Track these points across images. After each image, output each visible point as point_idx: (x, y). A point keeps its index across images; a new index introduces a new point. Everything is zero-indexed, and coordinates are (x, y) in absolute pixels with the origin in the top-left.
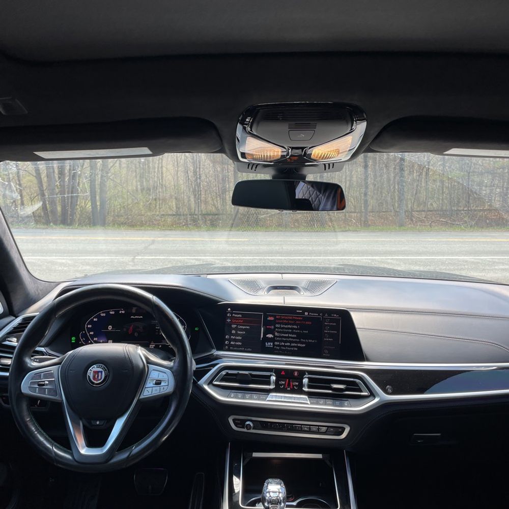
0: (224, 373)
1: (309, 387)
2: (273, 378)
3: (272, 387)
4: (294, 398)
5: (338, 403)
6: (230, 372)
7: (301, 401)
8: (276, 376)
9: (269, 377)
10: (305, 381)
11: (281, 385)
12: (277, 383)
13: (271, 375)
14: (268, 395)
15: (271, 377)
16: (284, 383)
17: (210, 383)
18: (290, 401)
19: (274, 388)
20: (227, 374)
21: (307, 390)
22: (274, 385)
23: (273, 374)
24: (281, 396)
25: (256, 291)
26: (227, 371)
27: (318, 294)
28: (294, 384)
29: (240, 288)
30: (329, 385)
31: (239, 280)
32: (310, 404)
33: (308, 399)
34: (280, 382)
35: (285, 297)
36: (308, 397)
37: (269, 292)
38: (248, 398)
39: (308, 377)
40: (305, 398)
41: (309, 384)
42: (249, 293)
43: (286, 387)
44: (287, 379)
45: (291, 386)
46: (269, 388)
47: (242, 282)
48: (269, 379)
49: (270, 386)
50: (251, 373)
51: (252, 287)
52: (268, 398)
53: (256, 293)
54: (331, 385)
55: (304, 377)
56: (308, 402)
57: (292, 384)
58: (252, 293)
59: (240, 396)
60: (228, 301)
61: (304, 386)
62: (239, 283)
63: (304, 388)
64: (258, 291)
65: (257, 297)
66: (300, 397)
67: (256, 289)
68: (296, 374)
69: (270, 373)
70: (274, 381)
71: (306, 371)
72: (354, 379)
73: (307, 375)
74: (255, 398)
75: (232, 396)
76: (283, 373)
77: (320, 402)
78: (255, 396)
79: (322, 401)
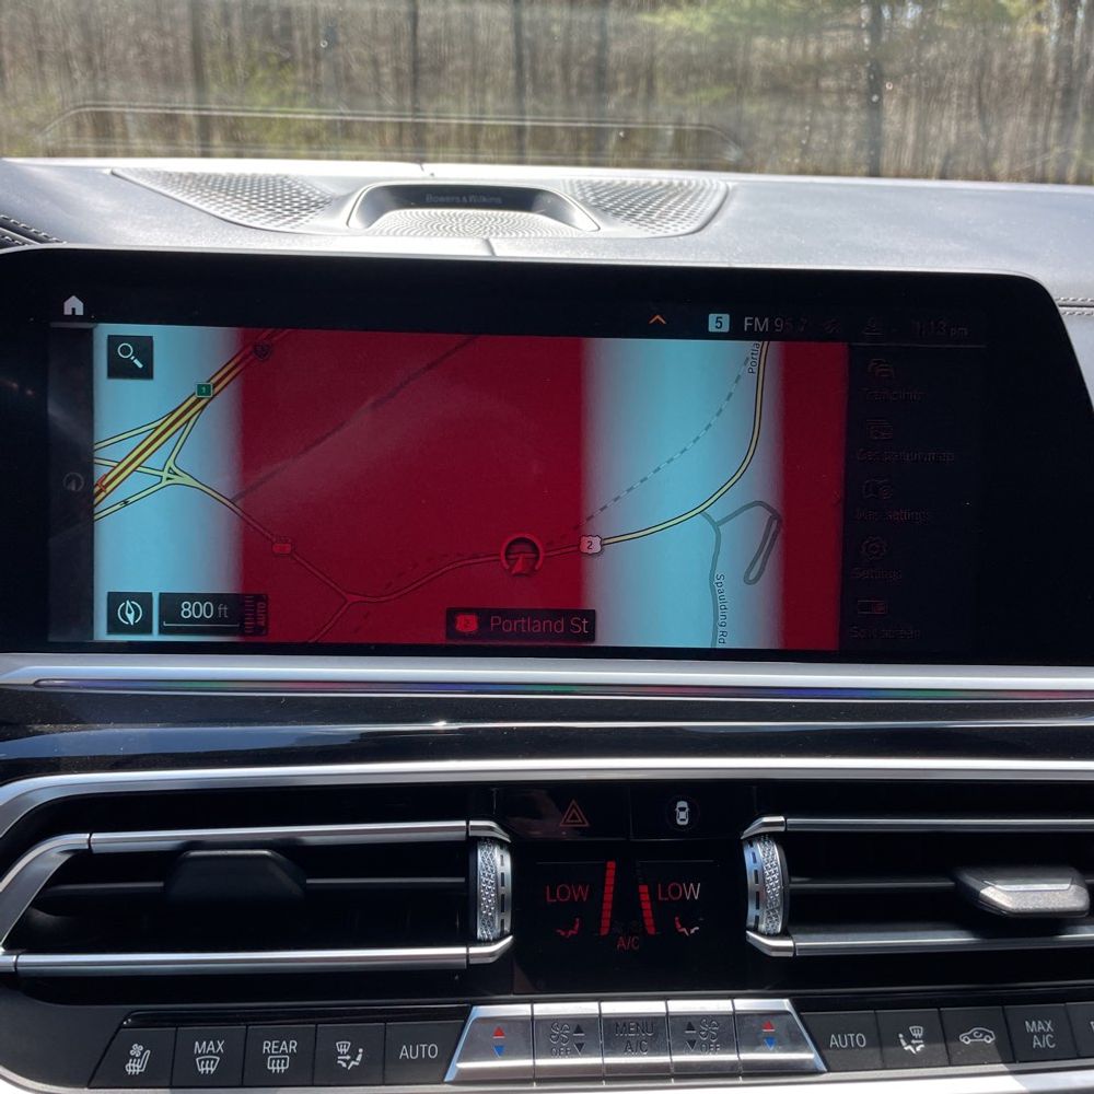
0: (51, 853)
1: (801, 912)
2: (495, 863)
3: (491, 945)
4: (690, 1022)
6: (106, 840)
7: (747, 1055)
8: (516, 850)
9: (460, 855)
10: (764, 860)
11: (567, 913)
12: (525, 901)
13: (471, 844)
14: (464, 1014)
18: (663, 1059)
19: (506, 955)
20: (80, 863)
21: (789, 943)
22: (507, 928)
23: (491, 828)
24: (579, 1024)
25: (286, 213)
26: (78, 840)
27: (688, 229)
28: (665, 894)
29: (184, 199)
30: (951, 884)
31: (181, 175)
32: (825, 1069)
33: (801, 1018)
34: (553, 896)
35: (491, 240)
36: (799, 1006)
37: (378, 217)
38: (283, 1068)
39: (782, 829)
40: (772, 1022)
41: (792, 886)
42: (244, 222)
43: (604, 932)
44: (611, 865)
45: (648, 914)
46: (468, 956)
47: (200, 180)
48: (462, 880)
49: (470, 939)
50: (301, 841)
51: (263, 199)
52: (463, 1058)
53: (293, 224)
54: (971, 880)
55: (748, 832)
56: (809, 1056)
57: (653, 897)
58: (263, 221)
59: (210, 1060)
60: (57, 241)
61: (752, 911)
62: (179, 182)
63: (755, 930)
64: (304, 213)
65: (301, 237)
66: (736, 1016)
67: (288, 207)
68: (683, 815)
69: (463, 823)
70: (502, 890)
71: (755, 788)
73: (774, 821)
74: (344, 1061)
75: (133, 1068)
76: (574, 817)
77: (904, 1043)
78: (343, 1047)
79: (917, 1032)
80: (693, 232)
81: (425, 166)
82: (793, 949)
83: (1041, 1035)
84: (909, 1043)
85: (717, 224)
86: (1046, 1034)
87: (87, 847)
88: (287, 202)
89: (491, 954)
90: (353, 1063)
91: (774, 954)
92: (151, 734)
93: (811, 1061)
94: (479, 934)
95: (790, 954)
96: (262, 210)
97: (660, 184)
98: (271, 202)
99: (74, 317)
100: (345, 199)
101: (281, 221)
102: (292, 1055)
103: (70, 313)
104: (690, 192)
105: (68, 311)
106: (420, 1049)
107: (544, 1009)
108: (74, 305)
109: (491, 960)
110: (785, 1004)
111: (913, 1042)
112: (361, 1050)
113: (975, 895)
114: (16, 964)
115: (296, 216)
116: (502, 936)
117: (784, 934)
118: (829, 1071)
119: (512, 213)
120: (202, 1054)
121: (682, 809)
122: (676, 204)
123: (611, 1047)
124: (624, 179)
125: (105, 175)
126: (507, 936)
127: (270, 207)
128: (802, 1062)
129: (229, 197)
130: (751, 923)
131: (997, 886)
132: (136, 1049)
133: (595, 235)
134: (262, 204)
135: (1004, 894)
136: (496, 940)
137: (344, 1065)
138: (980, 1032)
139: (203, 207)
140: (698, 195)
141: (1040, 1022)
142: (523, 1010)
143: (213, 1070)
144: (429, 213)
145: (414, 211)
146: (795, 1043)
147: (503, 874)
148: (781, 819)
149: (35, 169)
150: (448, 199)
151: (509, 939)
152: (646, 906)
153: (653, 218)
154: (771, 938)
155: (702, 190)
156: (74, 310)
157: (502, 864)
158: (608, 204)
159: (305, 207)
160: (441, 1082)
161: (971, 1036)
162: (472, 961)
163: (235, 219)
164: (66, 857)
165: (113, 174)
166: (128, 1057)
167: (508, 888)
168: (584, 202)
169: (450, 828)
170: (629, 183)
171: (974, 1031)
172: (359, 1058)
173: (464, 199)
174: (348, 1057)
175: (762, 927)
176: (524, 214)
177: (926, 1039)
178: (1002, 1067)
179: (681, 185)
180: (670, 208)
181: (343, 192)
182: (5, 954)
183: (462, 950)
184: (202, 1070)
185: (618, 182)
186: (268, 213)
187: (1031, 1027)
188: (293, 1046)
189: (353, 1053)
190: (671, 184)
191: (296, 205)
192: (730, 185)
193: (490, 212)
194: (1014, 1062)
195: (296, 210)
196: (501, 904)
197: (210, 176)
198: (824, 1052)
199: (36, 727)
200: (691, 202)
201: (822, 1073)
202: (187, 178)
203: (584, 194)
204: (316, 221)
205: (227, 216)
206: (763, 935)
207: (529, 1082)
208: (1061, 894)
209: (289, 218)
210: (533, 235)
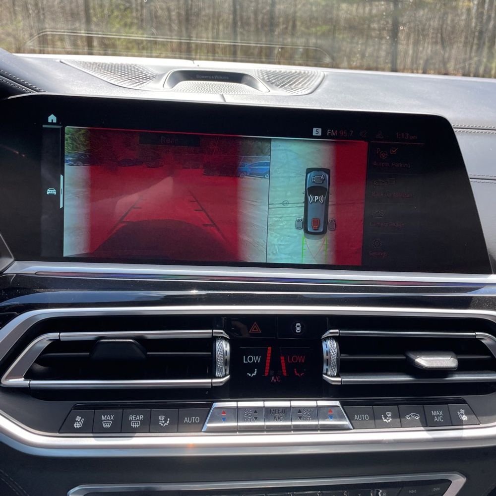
0: (43, 341)
1: (344, 368)
2: (223, 347)
3: (221, 379)
4: (300, 410)
5: (437, 413)
6: (66, 336)
7: (322, 422)
8: (231, 342)
9: (209, 343)
10: (330, 347)
11: (251, 367)
12: (235, 361)
13: (214, 339)
14: (210, 406)
15: (218, 344)
16: (257, 359)
18: (289, 423)
19: (227, 383)
20: (56, 345)
21: (339, 379)
22: (227, 373)
23: (222, 333)
24: (256, 410)
25: (137, 81)
26: (55, 335)
27: (307, 92)
28: (291, 360)
29: (93, 74)
30: (404, 357)
31: (90, 63)
32: (352, 428)
33: (343, 408)
34: (246, 360)
35: (224, 96)
36: (343, 404)
37: (176, 84)
38: (137, 426)
39: (338, 335)
40: (332, 410)
41: (341, 357)
42: (119, 85)
43: (266, 374)
44: (269, 348)
45: (284, 368)
46: (212, 383)
47: (99, 65)
48: (210, 353)
49: (213, 376)
50: (145, 337)
51: (127, 75)
52: (209, 422)
53: (140, 86)
54: (412, 356)
55: (324, 336)
56: (346, 423)
57: (286, 360)
58: (127, 84)
59: (108, 422)
60: (44, 91)
61: (325, 367)
62: (90, 67)
63: (326, 374)
64: (144, 81)
65: (144, 92)
66: (318, 407)
67: (137, 79)
68: (298, 329)
69: (211, 331)
70: (226, 357)
71: (327, 319)
72: (477, 333)
73: (334, 331)
74: (162, 423)
75: (77, 425)
76: (255, 329)
77: (383, 418)
78: (161, 418)
79: (389, 414)
80: (309, 94)
81: (195, 61)
82: (341, 382)
83: (438, 416)
84: (385, 419)
85: (319, 90)
86: (440, 416)
87: (58, 338)
88: (137, 76)
89: (221, 382)
90: (165, 424)
91: (333, 383)
93: (347, 425)
94: (216, 375)
95: (340, 384)
96: (127, 79)
97: (296, 72)
98: (130, 76)
99: (52, 123)
100: (162, 75)
101: (135, 85)
102: (141, 421)
103: (51, 122)
104: (308, 76)
105: (50, 121)
106: (192, 419)
107: (242, 404)
108: (52, 118)
109: (221, 384)
110: (337, 403)
111: (387, 418)
112: (169, 419)
113: (413, 361)
114: (29, 384)
115: (141, 82)
116: (226, 375)
117: (338, 376)
118: (354, 429)
119: (233, 84)
120: (105, 420)
121: (298, 326)
122: (302, 81)
123: (268, 419)
124: (281, 70)
125: (58, 62)
126: (228, 375)
127: (130, 78)
128: (344, 425)
129: (112, 74)
130: (325, 372)
131: (422, 358)
132: (78, 418)
133: (268, 94)
134: (127, 77)
135: (424, 361)
136: (223, 377)
137: (162, 425)
138: (414, 415)
139: (102, 78)
140: (311, 77)
141: (437, 412)
142: (233, 404)
143: (109, 426)
144: (198, 83)
145: (191, 82)
146: (341, 418)
147: (226, 351)
148: (337, 331)
149: (27, 59)
150: (206, 77)
151: (229, 376)
152: (283, 364)
153: (292, 87)
154: (332, 377)
155: (314, 75)
156: (52, 120)
157: (226, 347)
158: (274, 81)
159: (145, 79)
160: (201, 431)
161: (410, 416)
162: (214, 385)
163: (116, 83)
164: (50, 342)
165: (61, 62)
166: (75, 421)
167: (228, 357)
168: (263, 80)
169: (205, 333)
170: (282, 72)
171: (411, 414)
172: (168, 422)
173: (213, 77)
174: (164, 422)
175: (329, 373)
176: (238, 84)
177: (392, 417)
178: (422, 428)
179: (304, 73)
180: (300, 83)
181: (161, 73)
182: (24, 380)
183: (209, 381)
184: (105, 426)
185: (278, 71)
186: (129, 81)
187: (434, 413)
188: (142, 417)
189: (166, 420)
190: (300, 72)
191: (141, 78)
192: (326, 73)
193: (223, 83)
194: (427, 426)
195: (141, 80)
196: (225, 362)
197: (103, 64)
198: (352, 422)
199: (38, 290)
200: (308, 81)
202: (93, 64)
203: (263, 76)
204: (150, 85)
205: (112, 82)
206: (329, 376)
207: (235, 432)
208: (447, 361)
209: (138, 84)
210: (242, 93)
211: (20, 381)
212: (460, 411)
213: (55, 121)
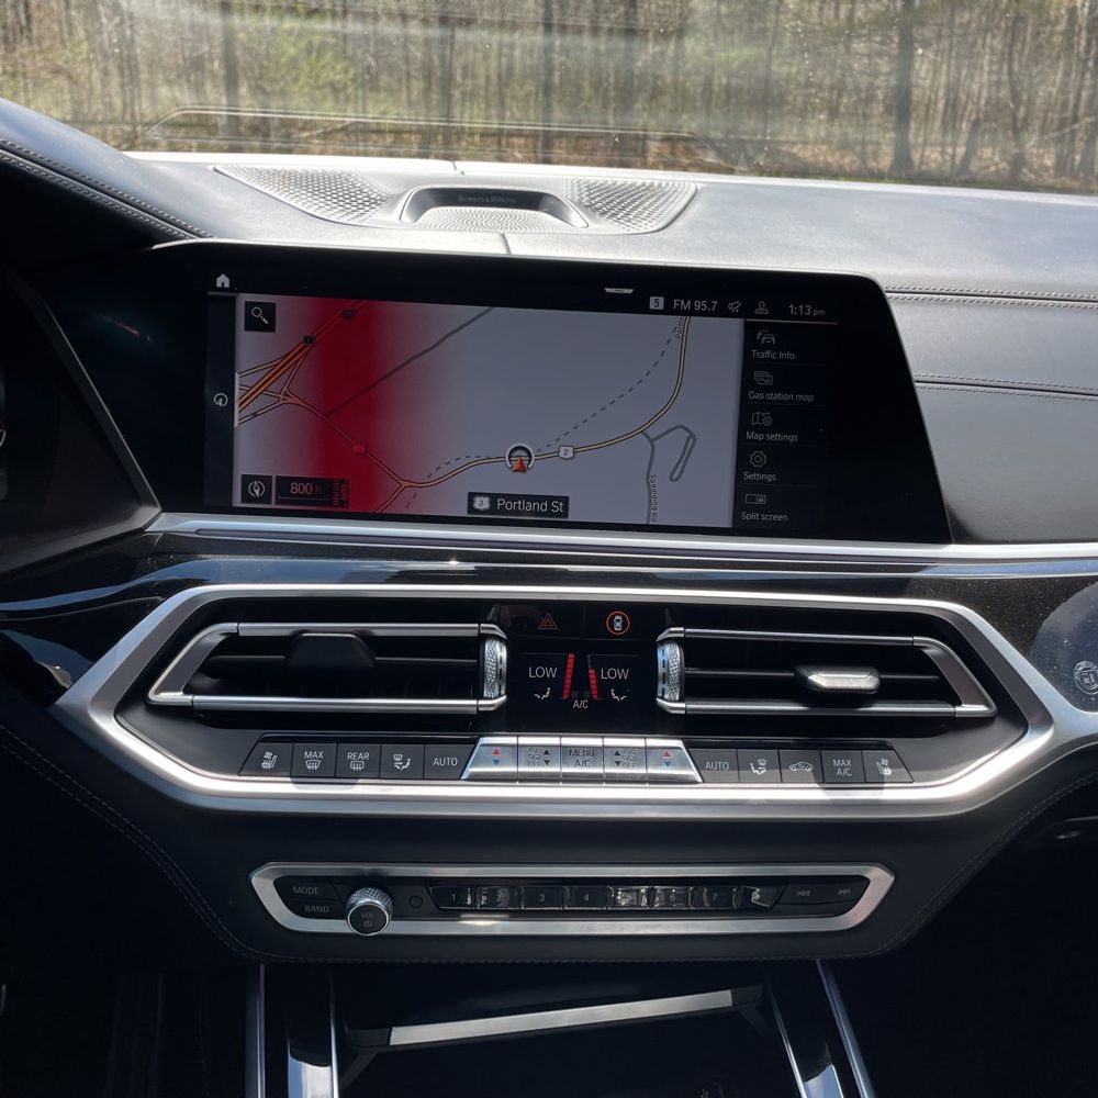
0: (213, 635)
1: (690, 689)
2: (497, 653)
3: (493, 699)
4: (617, 751)
5: (842, 763)
6: (248, 629)
7: (652, 771)
8: (509, 644)
9: (475, 646)
10: (670, 656)
11: (542, 685)
12: (514, 676)
13: (483, 639)
14: (474, 742)
15: (489, 647)
16: (551, 673)
17: (131, 699)
18: (598, 770)
19: (502, 707)
20: (232, 641)
21: (683, 705)
22: (503, 692)
23: (494, 629)
24: (547, 750)
25: (354, 209)
26: (231, 627)
27: (661, 225)
28: (605, 675)
30: (793, 674)
32: (699, 780)
33: (689, 752)
34: (533, 674)
35: (507, 236)
36: (688, 745)
37: (424, 212)
38: (360, 768)
39: (682, 635)
40: (670, 753)
41: (686, 671)
43: (565, 697)
44: (571, 656)
45: (594, 687)
46: (477, 706)
48: (475, 661)
49: (480, 696)
50: (371, 633)
52: (474, 765)
53: (361, 218)
54: (804, 671)
55: (660, 637)
56: (693, 773)
57: (598, 675)
58: (338, 215)
59: (315, 762)
60: (211, 237)
61: (661, 686)
63: (662, 698)
64: (367, 208)
65: (368, 230)
66: (646, 748)
67: (354, 204)
68: (618, 624)
69: (477, 625)
70: (500, 666)
71: (667, 610)
72: (915, 638)
73: (677, 631)
74: (398, 765)
75: (266, 765)
76: (548, 623)
77: (753, 768)
78: (398, 758)
79: (762, 763)
80: (658, 230)
81: (457, 163)
82: (686, 709)
83: (843, 768)
84: (756, 769)
85: (679, 223)
86: (846, 767)
87: (236, 632)
88: (353, 199)
89: (493, 705)
90: (404, 767)
91: (674, 712)
92: (277, 563)
93: (693, 776)
94: (485, 693)
95: (683, 712)
97: (644, 185)
99: (223, 289)
100: (398, 197)
101: (351, 216)
102: (366, 761)
103: (221, 286)
104: (664, 195)
105: (219, 285)
106: (446, 760)
107: (524, 740)
108: (223, 280)
109: (492, 709)
110: (678, 743)
111: (760, 768)
112: (409, 760)
113: (806, 678)
114: (192, 702)
115: (361, 211)
116: (500, 695)
117: (681, 700)
118: (704, 782)
119: (523, 211)
120: (309, 759)
121: (618, 621)
122: (652, 204)
123: (563, 762)
124: (615, 179)
125: (211, 171)
126: (503, 695)
128: (688, 776)
130: (660, 695)
131: (819, 674)
132: (268, 755)
133: (585, 231)
134: (335, 200)
135: (822, 679)
136: (495, 698)
137: (398, 767)
138: (803, 764)
139: (292, 203)
140: (670, 196)
141: (843, 761)
142: (512, 740)
143: (316, 768)
144: (461, 211)
145: (449, 208)
146: (684, 765)
147: (501, 657)
148: (682, 629)
150: (475, 199)
151: (505, 697)
152: (593, 682)
153: (631, 217)
154: (671, 702)
155: (674, 192)
156: (223, 284)
157: (501, 651)
158: (603, 204)
159: (367, 204)
160: (460, 779)
161: (797, 767)
162: (481, 709)
163: (317, 214)
164: (223, 638)
165: (215, 170)
166: (263, 759)
167: (504, 667)
168: (579, 204)
169: (468, 628)
170: (619, 184)
171: (799, 764)
172: (408, 764)
173: (487, 200)
174: (401, 764)
175: (667, 696)
176: (533, 212)
177: (767, 767)
178: (817, 786)
179: (660, 186)
180: (645, 209)
181: (397, 192)
182: (184, 695)
183: (474, 702)
184: (309, 767)
185: (610, 183)
186: (341, 208)
187: (837, 763)
188: (367, 756)
189: (404, 761)
190: (652, 185)
191: (360, 201)
192: (699, 186)
193: (506, 210)
194: (824, 783)
195: (360, 206)
196: (499, 675)
198: (702, 772)
199: (203, 556)
200: (662, 204)
201: (698, 783)
203: (581, 194)
204: (377, 215)
205: (311, 211)
206: (667, 701)
207: (514, 781)
208: (863, 681)
209: (357, 213)
210: (538, 231)
211: (177, 697)
212: (880, 761)
213: (227, 285)
